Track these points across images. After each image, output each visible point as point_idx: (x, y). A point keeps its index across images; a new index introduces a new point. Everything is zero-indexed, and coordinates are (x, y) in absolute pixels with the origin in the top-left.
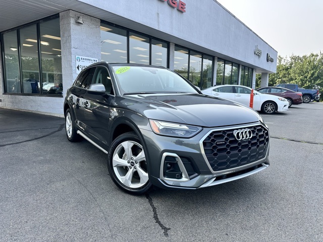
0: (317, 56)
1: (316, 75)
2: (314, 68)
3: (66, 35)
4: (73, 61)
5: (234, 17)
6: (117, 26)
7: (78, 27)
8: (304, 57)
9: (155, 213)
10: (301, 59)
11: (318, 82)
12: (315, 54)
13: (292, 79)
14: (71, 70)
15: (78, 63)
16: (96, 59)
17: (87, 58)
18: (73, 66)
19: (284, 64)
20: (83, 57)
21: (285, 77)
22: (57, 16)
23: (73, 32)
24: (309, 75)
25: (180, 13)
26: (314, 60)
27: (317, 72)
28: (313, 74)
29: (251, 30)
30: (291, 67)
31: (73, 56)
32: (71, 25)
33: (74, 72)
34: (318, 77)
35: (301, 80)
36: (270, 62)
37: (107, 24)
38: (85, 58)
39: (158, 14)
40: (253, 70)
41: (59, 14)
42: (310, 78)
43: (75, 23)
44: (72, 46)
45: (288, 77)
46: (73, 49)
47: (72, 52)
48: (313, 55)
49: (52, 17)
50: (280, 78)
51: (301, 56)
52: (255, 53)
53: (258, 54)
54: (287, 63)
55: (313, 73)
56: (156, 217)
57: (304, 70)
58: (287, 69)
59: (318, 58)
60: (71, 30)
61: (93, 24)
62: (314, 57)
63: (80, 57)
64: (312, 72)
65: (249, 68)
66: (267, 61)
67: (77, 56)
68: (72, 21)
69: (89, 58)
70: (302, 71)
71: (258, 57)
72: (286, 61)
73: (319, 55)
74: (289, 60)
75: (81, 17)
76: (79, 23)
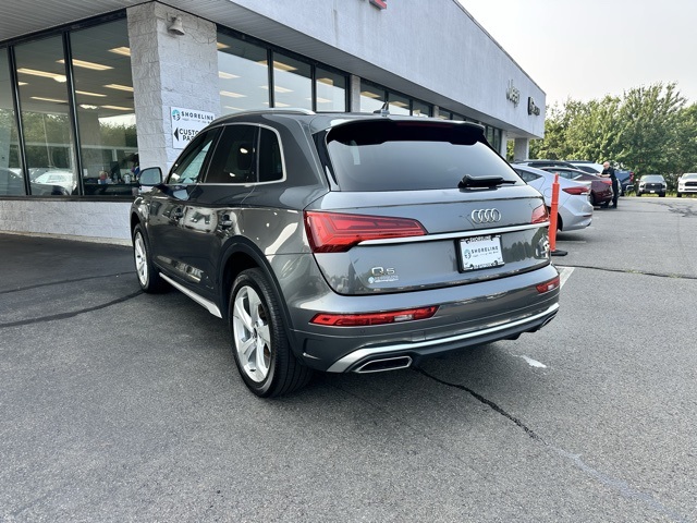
0: (618, 101)
1: (617, 140)
2: (613, 126)
3: (145, 60)
4: (166, 120)
5: (472, 19)
6: (249, 39)
7: (173, 42)
8: (592, 104)
10: (585, 109)
11: (619, 155)
12: (613, 97)
13: (569, 151)
14: (163, 139)
15: (176, 125)
16: (210, 114)
17: (194, 112)
18: (166, 131)
19: (553, 119)
20: (185, 111)
21: (556, 146)
22: (119, 14)
23: (162, 53)
24: (605, 142)
25: (375, 10)
26: (612, 111)
27: (619, 134)
28: (611, 140)
29: (501, 48)
30: (566, 125)
31: (165, 108)
32: (159, 36)
33: (168, 144)
34: (620, 147)
35: (589, 152)
36: (533, 115)
37: (229, 35)
38: (189, 111)
39: (335, 12)
40: (500, 132)
41: (125, 10)
42: (605, 148)
43: (166, 32)
44: (163, 85)
45: (562, 147)
46: (164, 93)
47: (163, 98)
48: (610, 100)
49: (105, 18)
50: (544, 149)
51: (585, 102)
52: (508, 97)
53: (513, 100)
54: (558, 117)
55: (612, 136)
57: (594, 131)
58: (558, 130)
59: (620, 106)
60: (160, 49)
61: (203, 34)
62: (611, 104)
63: (180, 110)
64: (609, 135)
65: (494, 128)
66: (529, 114)
67: (173, 109)
68: (161, 27)
69: (198, 112)
70: (590, 133)
71: (512, 104)
72: (556, 113)
73: (622, 100)
74: (563, 110)
75: (180, 18)
76: (175, 31)
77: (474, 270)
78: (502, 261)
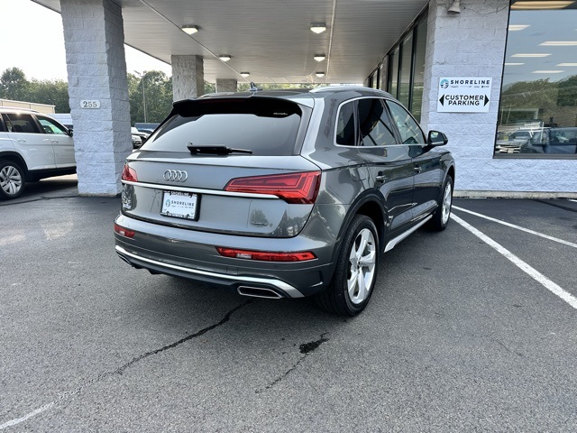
3: (430, 42)
4: (433, 89)
7: (453, 22)
14: (429, 105)
15: (443, 92)
16: (486, 79)
17: (465, 79)
18: (431, 98)
20: (456, 79)
23: (438, 34)
31: (433, 79)
32: (438, 20)
33: (432, 108)
38: (460, 79)
43: (445, 14)
44: (435, 60)
46: (434, 67)
47: (433, 71)
60: (437, 30)
63: (450, 79)
67: (442, 79)
68: (440, 12)
69: (469, 79)
78: (192, 216)
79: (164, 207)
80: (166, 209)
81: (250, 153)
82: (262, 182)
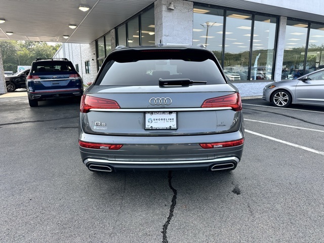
3: (158, 24)
6: (213, 6)
7: (170, 14)
9: (168, 222)
23: (164, 20)
32: (163, 12)
37: (201, 6)
41: (154, 3)
43: (166, 10)
46: (163, 37)
47: (163, 40)
49: (149, 7)
56: (165, 227)
60: (163, 18)
61: (185, 8)
68: (164, 8)
75: (172, 3)
76: (170, 9)
77: (152, 130)
78: (175, 127)
79: (147, 123)
80: (148, 125)
81: (205, 83)
82: (222, 100)
